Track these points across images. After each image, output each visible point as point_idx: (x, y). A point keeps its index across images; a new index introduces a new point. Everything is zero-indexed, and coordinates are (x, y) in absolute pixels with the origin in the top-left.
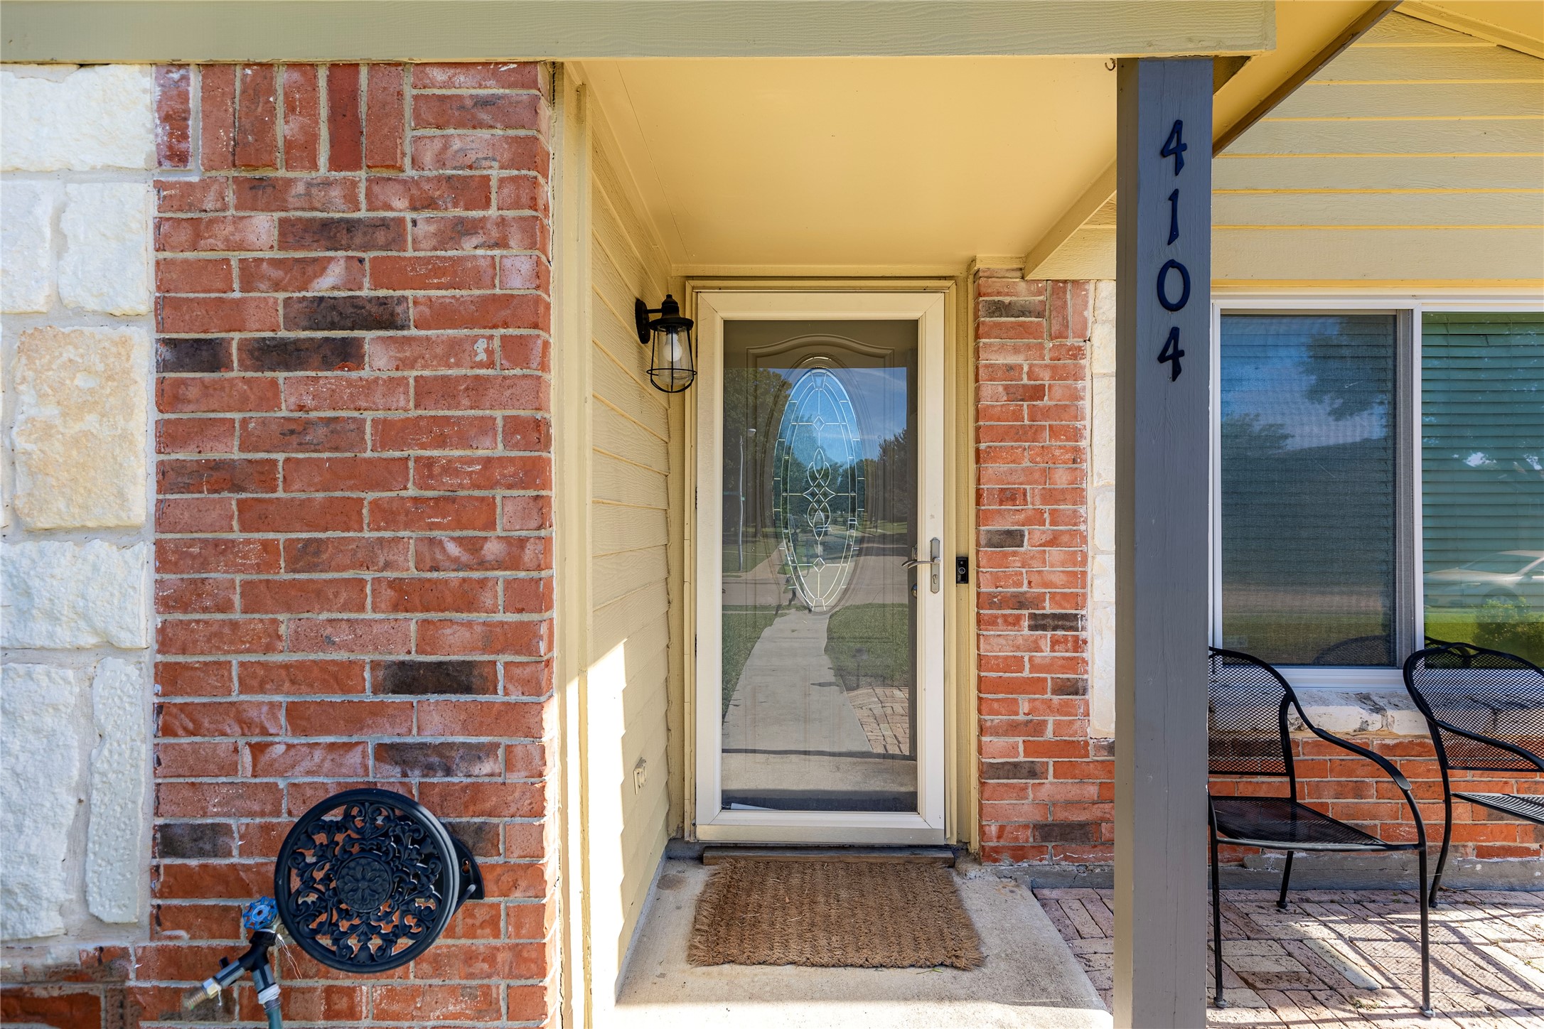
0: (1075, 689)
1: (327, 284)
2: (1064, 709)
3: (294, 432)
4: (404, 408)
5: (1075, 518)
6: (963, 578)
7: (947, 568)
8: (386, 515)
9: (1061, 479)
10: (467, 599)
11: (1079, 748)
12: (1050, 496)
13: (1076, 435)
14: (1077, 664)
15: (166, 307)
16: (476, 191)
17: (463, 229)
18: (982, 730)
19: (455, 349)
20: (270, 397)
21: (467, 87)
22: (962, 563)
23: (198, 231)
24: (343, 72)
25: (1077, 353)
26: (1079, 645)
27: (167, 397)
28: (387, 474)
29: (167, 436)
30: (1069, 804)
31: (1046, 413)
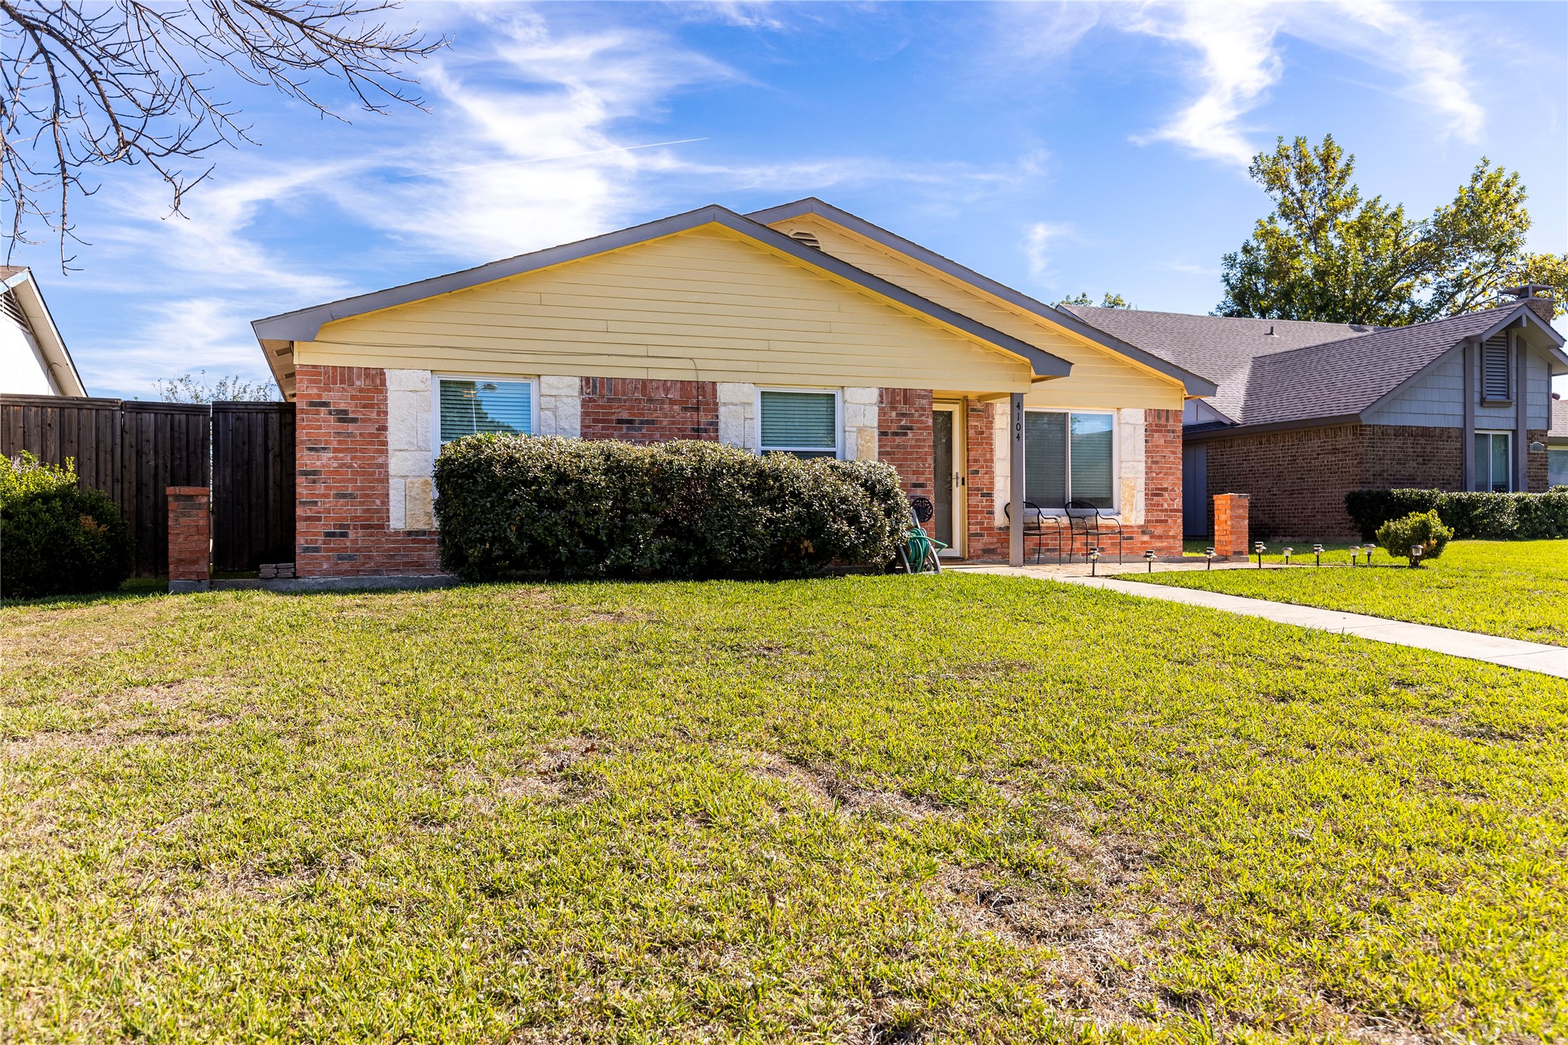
0: (991, 513)
1: (903, 423)
2: (989, 518)
3: (898, 446)
4: (913, 443)
5: (991, 467)
6: (963, 484)
7: (960, 481)
8: (912, 460)
9: (988, 456)
10: (923, 473)
11: (992, 529)
12: (986, 461)
13: (991, 444)
14: (992, 506)
15: (880, 426)
16: (924, 409)
17: (923, 415)
18: (969, 524)
19: (921, 434)
20: (894, 441)
21: (923, 393)
22: (963, 479)
23: (885, 414)
24: (905, 390)
25: (991, 422)
26: (992, 501)
27: (880, 440)
28: (910, 453)
29: (880, 447)
30: (990, 543)
31: (984, 438)
